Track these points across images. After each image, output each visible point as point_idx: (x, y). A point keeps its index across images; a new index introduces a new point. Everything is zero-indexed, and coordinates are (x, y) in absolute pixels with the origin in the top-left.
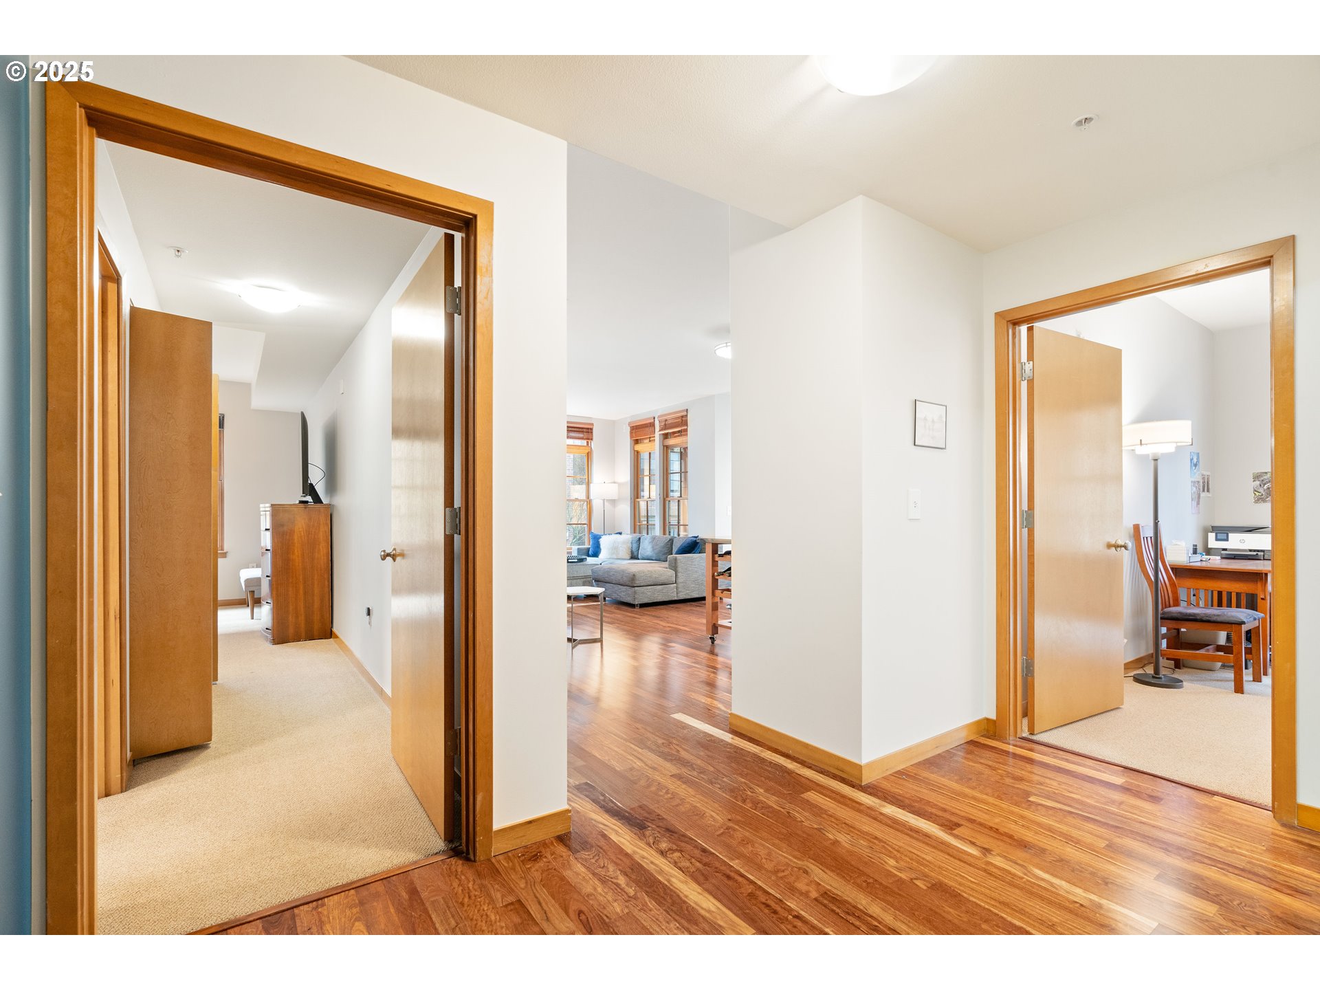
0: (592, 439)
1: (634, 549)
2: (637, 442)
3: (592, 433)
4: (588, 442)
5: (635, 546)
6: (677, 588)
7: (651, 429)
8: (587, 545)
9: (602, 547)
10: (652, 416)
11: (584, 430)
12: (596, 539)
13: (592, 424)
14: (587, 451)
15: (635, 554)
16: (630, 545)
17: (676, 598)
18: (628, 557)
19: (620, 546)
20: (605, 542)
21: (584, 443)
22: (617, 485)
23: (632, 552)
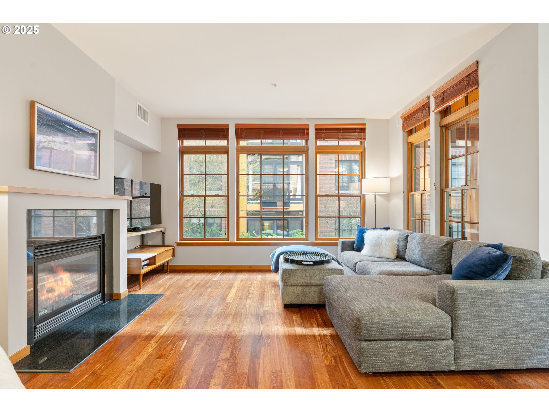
0: (365, 139)
1: (401, 248)
2: (410, 132)
3: (365, 132)
4: (361, 142)
5: (402, 244)
6: (455, 348)
7: (426, 111)
8: (353, 237)
9: (365, 242)
10: (426, 96)
11: (357, 131)
12: (361, 232)
13: (365, 125)
14: (360, 151)
15: (402, 254)
16: (395, 242)
17: (453, 368)
18: (393, 256)
19: (384, 242)
20: (369, 236)
21: (357, 143)
22: (389, 179)
23: (398, 251)
